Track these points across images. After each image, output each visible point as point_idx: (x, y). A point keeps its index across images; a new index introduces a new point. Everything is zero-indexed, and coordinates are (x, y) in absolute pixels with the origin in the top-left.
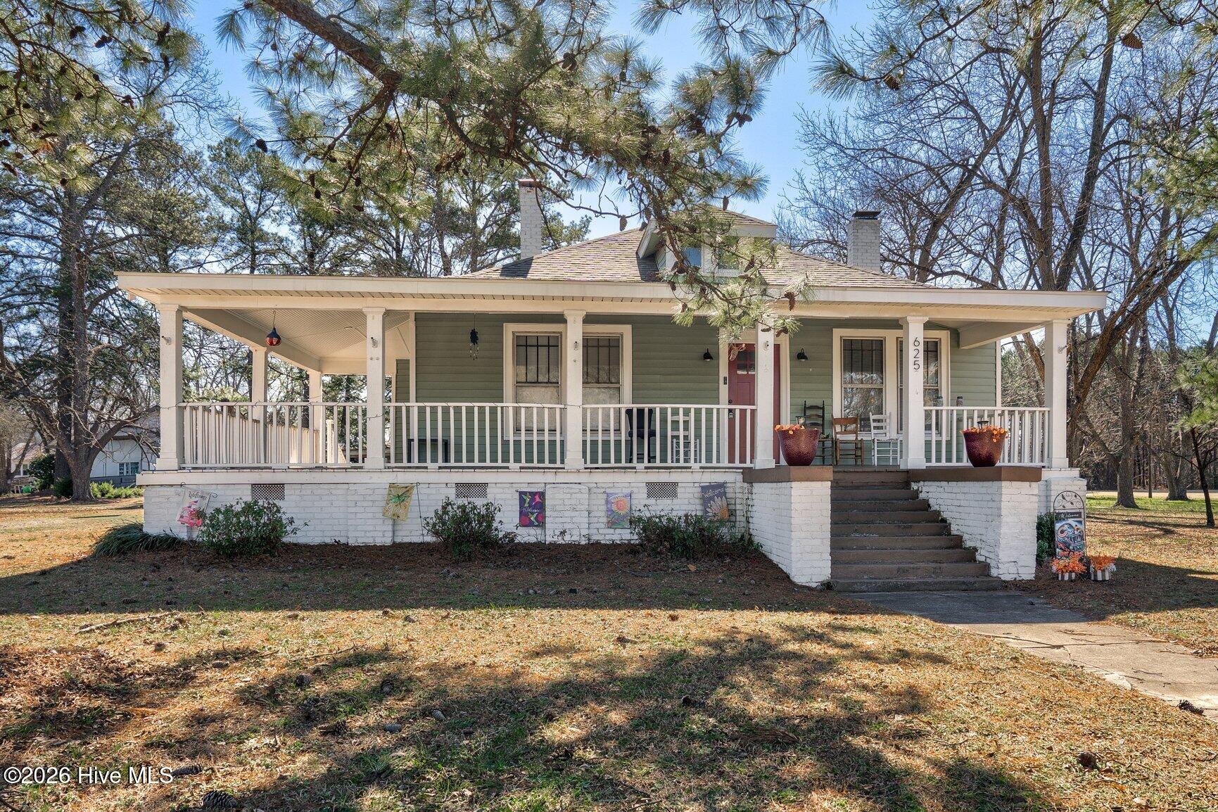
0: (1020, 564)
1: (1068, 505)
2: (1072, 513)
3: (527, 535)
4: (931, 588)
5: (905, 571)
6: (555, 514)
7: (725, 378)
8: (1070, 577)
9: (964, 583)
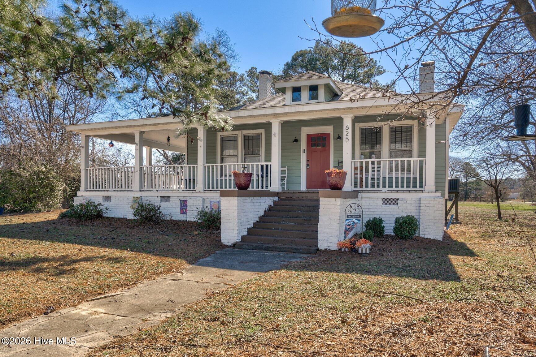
0: (330, 241)
1: (353, 211)
2: (355, 215)
3: (182, 218)
4: (279, 250)
5: (277, 241)
6: (190, 209)
7: (304, 150)
8: (345, 250)
9: (295, 249)
